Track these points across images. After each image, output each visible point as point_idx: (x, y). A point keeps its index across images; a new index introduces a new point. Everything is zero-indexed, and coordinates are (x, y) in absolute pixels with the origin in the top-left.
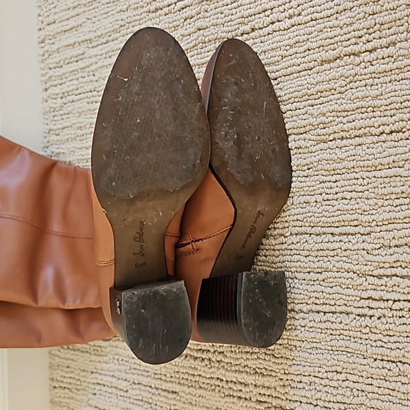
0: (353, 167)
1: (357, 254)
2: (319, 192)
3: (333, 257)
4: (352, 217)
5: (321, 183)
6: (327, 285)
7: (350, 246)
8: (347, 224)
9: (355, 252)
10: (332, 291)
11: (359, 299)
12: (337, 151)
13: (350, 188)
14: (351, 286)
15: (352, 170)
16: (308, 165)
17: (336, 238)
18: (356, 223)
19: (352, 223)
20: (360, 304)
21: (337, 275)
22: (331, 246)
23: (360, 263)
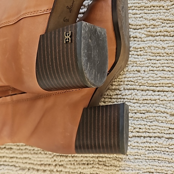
0: (171, 53)
1: (170, 103)
2: (147, 65)
3: (153, 104)
4: (168, 82)
5: (148, 60)
6: (148, 120)
7: (165, 98)
8: (164, 85)
9: (168, 102)
10: (152, 124)
11: (168, 129)
12: (161, 42)
13: (167, 65)
14: (164, 121)
15: (170, 55)
16: (140, 48)
17: (157, 93)
18: (170, 85)
19: (167, 85)
20: (169, 132)
21: (156, 115)
22: (153, 98)
23: (171, 108)
